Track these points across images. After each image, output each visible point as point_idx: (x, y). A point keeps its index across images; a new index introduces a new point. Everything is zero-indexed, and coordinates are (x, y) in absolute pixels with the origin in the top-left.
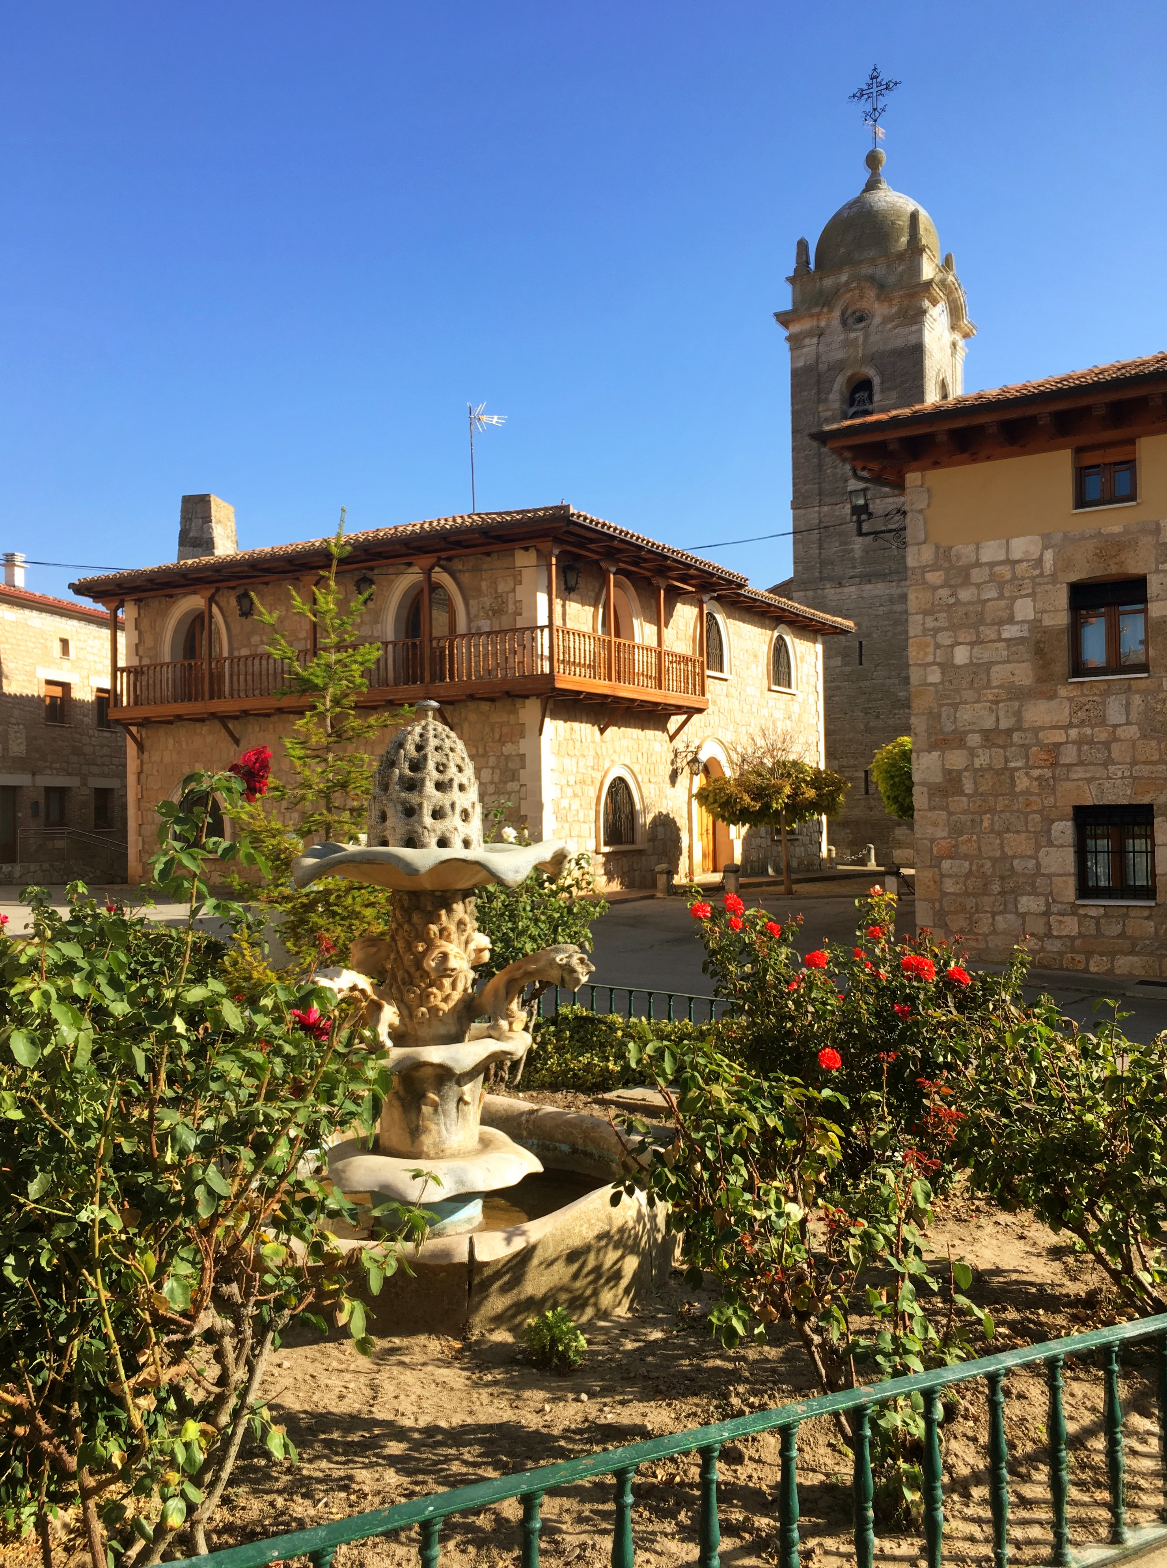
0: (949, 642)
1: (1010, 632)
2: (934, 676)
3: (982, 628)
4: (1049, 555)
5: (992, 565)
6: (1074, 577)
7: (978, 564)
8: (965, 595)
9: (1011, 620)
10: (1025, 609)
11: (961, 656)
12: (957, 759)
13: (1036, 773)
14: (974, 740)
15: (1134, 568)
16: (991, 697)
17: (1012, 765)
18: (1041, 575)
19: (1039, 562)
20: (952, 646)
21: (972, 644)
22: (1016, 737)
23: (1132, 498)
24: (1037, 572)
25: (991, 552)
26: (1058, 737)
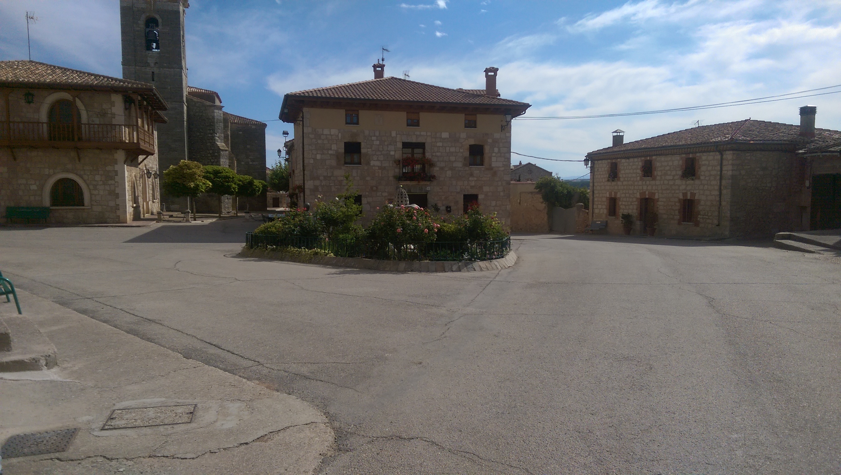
0: (315, 153)
1: (330, 152)
2: (312, 161)
3: (324, 150)
4: (340, 134)
5: (326, 135)
6: (346, 141)
7: (323, 134)
8: (320, 142)
9: (331, 149)
10: (334, 147)
11: (319, 157)
12: (317, 183)
13: (336, 187)
14: (322, 178)
15: (359, 141)
16: (326, 168)
17: (331, 185)
18: (338, 139)
19: (338, 136)
20: (316, 154)
21: (321, 154)
22: (332, 178)
23: (357, 123)
24: (337, 138)
25: (326, 132)
26: (342, 178)
